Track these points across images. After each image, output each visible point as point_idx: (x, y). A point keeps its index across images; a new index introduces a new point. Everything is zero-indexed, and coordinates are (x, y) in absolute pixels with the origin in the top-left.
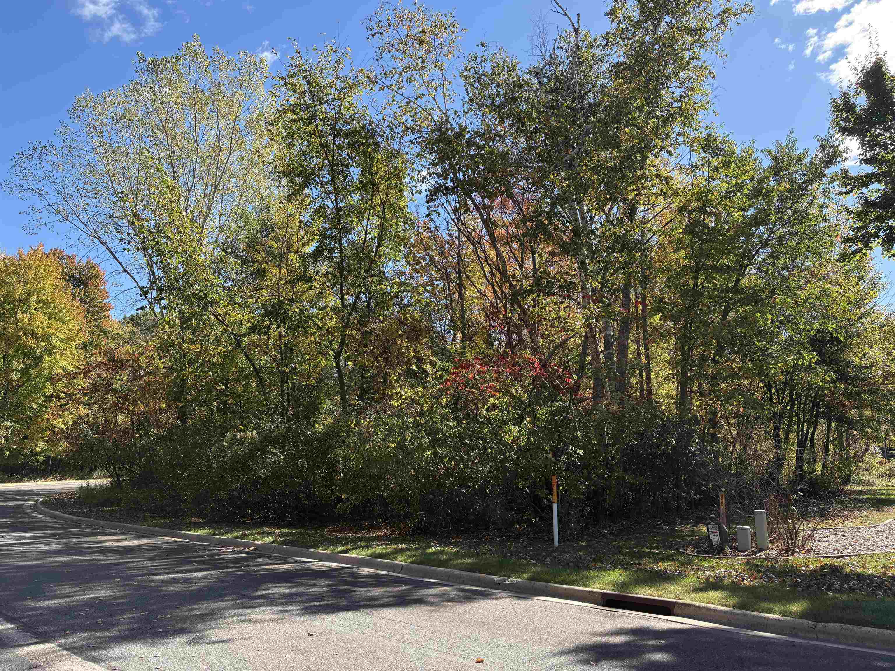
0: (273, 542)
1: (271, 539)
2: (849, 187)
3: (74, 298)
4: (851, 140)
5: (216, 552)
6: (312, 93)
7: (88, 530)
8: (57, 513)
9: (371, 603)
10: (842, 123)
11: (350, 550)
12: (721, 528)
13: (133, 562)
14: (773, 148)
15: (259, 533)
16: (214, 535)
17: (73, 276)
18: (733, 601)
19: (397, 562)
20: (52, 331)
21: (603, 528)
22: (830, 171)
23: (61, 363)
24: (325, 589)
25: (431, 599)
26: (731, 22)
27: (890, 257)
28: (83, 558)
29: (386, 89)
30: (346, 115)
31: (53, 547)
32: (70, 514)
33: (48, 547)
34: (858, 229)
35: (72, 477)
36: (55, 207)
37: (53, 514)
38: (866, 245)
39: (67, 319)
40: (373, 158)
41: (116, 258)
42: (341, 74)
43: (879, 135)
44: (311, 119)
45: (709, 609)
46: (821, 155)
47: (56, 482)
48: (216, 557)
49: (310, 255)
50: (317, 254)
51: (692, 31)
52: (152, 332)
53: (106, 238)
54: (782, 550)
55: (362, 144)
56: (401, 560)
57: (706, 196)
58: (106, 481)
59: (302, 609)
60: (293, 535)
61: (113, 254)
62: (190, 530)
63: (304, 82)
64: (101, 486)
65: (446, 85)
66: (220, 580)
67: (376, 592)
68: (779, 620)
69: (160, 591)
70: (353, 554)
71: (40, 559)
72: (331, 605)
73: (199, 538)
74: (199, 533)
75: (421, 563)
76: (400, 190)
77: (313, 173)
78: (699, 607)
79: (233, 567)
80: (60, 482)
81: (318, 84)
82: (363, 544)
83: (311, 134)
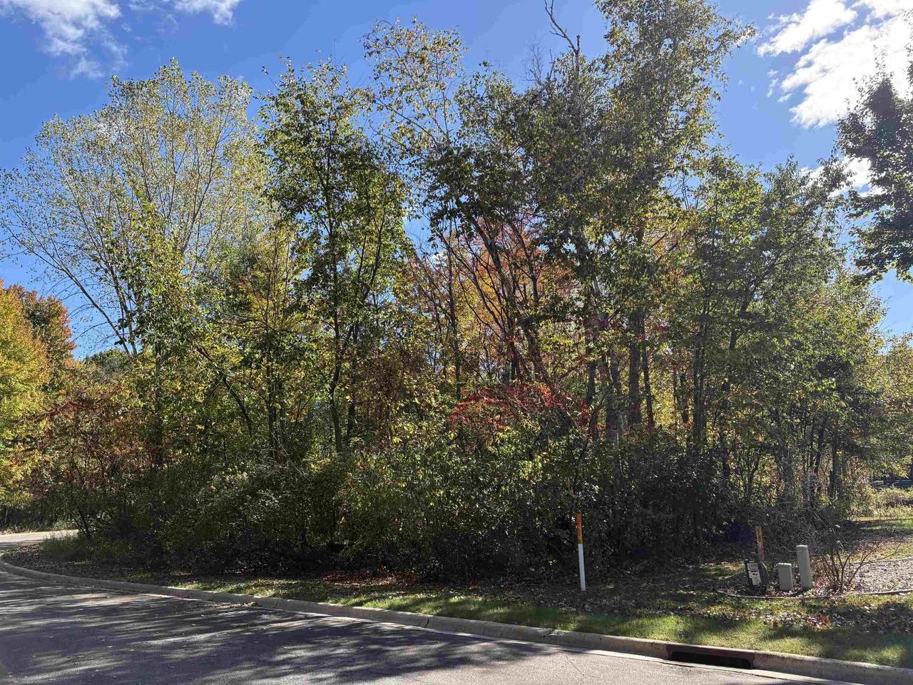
0: (274, 596)
1: (270, 592)
2: (859, 209)
3: (35, 337)
4: (859, 161)
5: (211, 609)
6: (305, 113)
7: (60, 588)
8: (22, 569)
9: (412, 665)
10: (850, 144)
11: (365, 602)
12: (760, 567)
13: (121, 624)
14: (776, 171)
15: (256, 586)
16: (205, 589)
17: (33, 314)
18: (816, 649)
19: (421, 614)
20: (11, 372)
21: (626, 569)
22: (834, 194)
23: (21, 406)
24: (353, 650)
25: (476, 658)
26: (733, 45)
27: (905, 279)
28: (63, 620)
29: (385, 108)
30: (341, 137)
31: (26, 609)
32: (38, 570)
33: (19, 609)
34: (871, 251)
35: (32, 528)
36: (20, 238)
37: (16, 570)
38: (882, 267)
39: (27, 359)
40: (370, 181)
41: (85, 292)
42: (336, 92)
43: (888, 156)
44: (307, 140)
45: (795, 660)
46: (825, 179)
47: (15, 534)
48: (214, 616)
49: (304, 283)
50: (312, 281)
51: (695, 53)
52: (124, 370)
53: (74, 271)
54: (828, 588)
55: (358, 167)
56: (426, 612)
57: (715, 219)
58: (73, 533)
59: (337, 676)
60: (295, 586)
61: (82, 288)
62: (177, 585)
63: (298, 103)
64: (68, 538)
65: (447, 106)
66: (227, 643)
67: (412, 651)
68: (878, 670)
69: (163, 659)
70: (368, 607)
71: (14, 624)
72: (367, 669)
73: (188, 594)
74: (187, 588)
75: (451, 615)
76: (399, 215)
77: (305, 197)
78: (783, 658)
79: (237, 627)
80: (17, 534)
81: (312, 103)
82: (377, 594)
83: (304, 156)
